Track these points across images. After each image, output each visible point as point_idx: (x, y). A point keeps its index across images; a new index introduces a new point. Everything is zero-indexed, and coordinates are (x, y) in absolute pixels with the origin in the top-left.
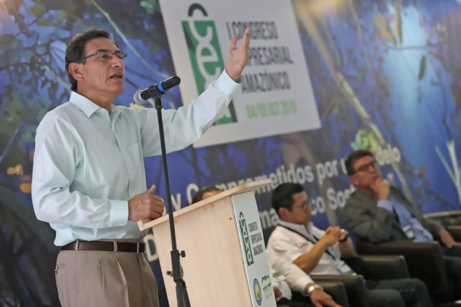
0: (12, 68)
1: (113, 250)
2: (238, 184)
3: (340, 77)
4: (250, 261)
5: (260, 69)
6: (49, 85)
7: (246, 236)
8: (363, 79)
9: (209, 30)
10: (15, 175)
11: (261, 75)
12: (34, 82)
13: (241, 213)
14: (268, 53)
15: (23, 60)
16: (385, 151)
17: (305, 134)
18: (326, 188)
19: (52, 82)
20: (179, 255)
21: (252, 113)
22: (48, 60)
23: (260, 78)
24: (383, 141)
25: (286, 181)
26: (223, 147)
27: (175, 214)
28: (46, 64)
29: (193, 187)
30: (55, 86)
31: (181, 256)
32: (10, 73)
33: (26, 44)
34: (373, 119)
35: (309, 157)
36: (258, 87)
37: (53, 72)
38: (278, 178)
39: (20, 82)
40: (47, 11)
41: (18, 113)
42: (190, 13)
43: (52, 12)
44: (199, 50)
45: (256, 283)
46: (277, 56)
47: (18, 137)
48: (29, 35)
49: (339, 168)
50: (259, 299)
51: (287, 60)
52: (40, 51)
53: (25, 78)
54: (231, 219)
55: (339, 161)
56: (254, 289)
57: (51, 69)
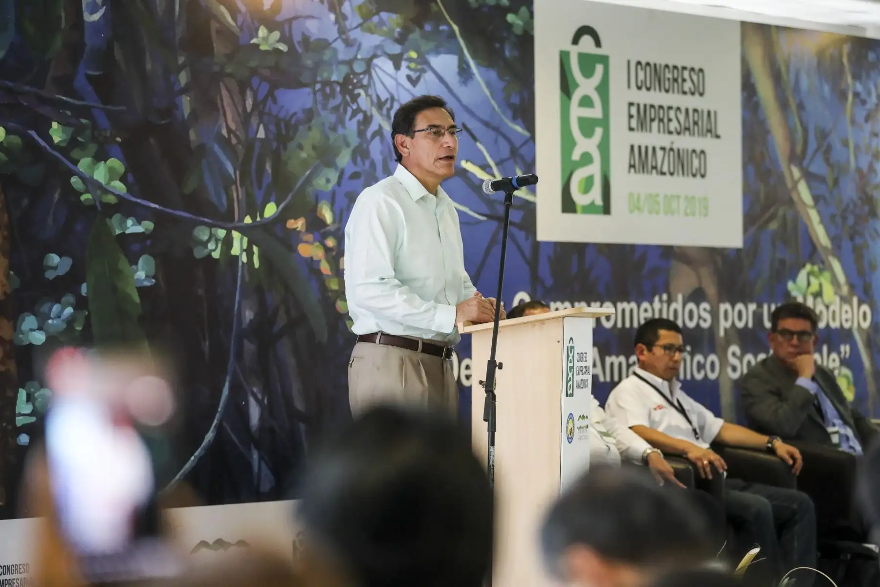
0: (318, 86)
1: (416, 349)
2: (573, 306)
3: (796, 172)
4: (569, 392)
5: (665, 140)
6: (360, 117)
7: (571, 365)
8: (836, 182)
9: (599, 68)
10: (295, 229)
11: (663, 149)
12: (341, 110)
13: (571, 339)
14: (682, 117)
15: (334, 78)
16: (846, 307)
17: (713, 253)
18: (728, 343)
19: (365, 113)
20: (497, 366)
21: (635, 205)
22: (365, 82)
23: (660, 153)
24: (845, 290)
25: (665, 316)
26: (580, 249)
27: (501, 323)
28: (362, 87)
29: (522, 296)
30: (367, 120)
31: (497, 367)
32: (315, 93)
33: (341, 56)
34: (837, 249)
35: (711, 290)
36: (654, 168)
37: (368, 98)
38: (653, 310)
39: (324, 107)
40: (377, 13)
41: (314, 148)
42: (575, 41)
43: (384, 15)
44: (576, 96)
45: (571, 418)
46: (696, 123)
47: (308, 181)
48: (348, 43)
49: (758, 317)
50: (570, 437)
51: (712, 132)
52: (358, 68)
53: (333, 103)
54: (559, 342)
55: (760, 306)
56: (568, 423)
57: (367, 95)
